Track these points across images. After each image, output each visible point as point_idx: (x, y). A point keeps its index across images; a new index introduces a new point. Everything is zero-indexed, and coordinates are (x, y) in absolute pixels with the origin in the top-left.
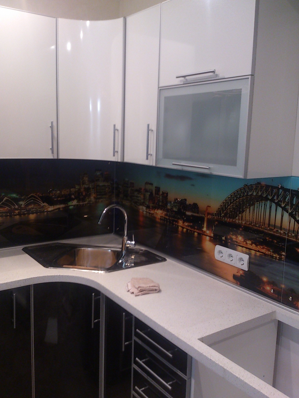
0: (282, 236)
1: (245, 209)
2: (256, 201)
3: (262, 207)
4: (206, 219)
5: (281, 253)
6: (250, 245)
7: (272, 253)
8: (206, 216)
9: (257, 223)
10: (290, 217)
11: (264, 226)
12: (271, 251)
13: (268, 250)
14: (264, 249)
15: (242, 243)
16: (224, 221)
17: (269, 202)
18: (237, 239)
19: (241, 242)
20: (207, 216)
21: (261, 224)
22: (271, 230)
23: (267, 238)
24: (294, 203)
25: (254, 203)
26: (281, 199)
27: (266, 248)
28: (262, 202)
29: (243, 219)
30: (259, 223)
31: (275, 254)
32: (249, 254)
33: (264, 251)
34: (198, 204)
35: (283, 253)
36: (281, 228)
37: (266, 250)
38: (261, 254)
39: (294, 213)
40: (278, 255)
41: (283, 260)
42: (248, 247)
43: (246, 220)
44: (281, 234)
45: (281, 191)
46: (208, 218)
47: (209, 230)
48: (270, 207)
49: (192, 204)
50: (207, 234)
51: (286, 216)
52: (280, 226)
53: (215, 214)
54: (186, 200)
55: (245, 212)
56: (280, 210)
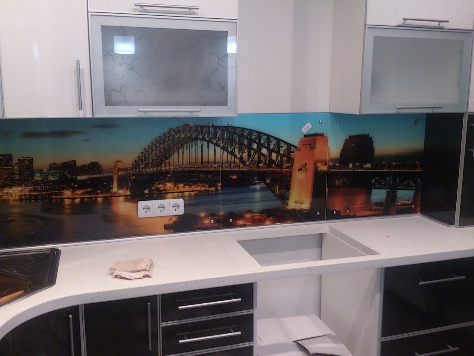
0: (216, 169)
1: (173, 154)
2: (185, 143)
3: (192, 147)
4: (115, 178)
5: (216, 185)
6: (183, 188)
7: (207, 188)
8: (115, 174)
9: (188, 164)
10: (223, 150)
11: (196, 165)
12: (207, 186)
13: (204, 186)
14: (199, 187)
15: (173, 189)
16: (145, 173)
17: (199, 141)
18: (165, 187)
19: (170, 189)
20: (118, 173)
21: (193, 164)
22: (205, 167)
23: (201, 176)
24: (225, 137)
25: (183, 145)
26: (213, 136)
27: (201, 185)
28: (193, 143)
29: (170, 165)
30: (191, 164)
31: (211, 188)
32: (183, 197)
33: (199, 189)
34: (98, 163)
35: (219, 184)
36: (215, 162)
37: (201, 187)
38: (196, 192)
39: (226, 146)
40: (214, 187)
41: (219, 190)
42: (180, 190)
43: (174, 165)
44: (215, 168)
45: (211, 129)
46: (120, 175)
47: (122, 189)
48: (202, 146)
49: (88, 165)
50: (120, 194)
51: (218, 150)
52: (213, 161)
53: (130, 168)
54: (74, 161)
55: (173, 157)
56: (212, 146)
